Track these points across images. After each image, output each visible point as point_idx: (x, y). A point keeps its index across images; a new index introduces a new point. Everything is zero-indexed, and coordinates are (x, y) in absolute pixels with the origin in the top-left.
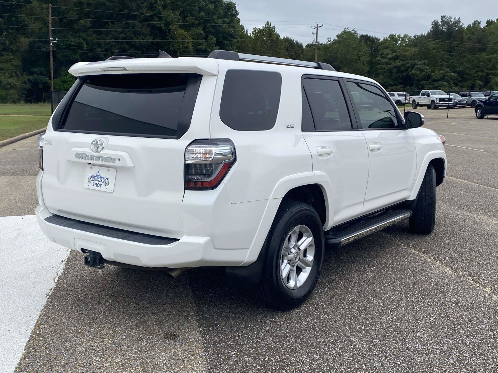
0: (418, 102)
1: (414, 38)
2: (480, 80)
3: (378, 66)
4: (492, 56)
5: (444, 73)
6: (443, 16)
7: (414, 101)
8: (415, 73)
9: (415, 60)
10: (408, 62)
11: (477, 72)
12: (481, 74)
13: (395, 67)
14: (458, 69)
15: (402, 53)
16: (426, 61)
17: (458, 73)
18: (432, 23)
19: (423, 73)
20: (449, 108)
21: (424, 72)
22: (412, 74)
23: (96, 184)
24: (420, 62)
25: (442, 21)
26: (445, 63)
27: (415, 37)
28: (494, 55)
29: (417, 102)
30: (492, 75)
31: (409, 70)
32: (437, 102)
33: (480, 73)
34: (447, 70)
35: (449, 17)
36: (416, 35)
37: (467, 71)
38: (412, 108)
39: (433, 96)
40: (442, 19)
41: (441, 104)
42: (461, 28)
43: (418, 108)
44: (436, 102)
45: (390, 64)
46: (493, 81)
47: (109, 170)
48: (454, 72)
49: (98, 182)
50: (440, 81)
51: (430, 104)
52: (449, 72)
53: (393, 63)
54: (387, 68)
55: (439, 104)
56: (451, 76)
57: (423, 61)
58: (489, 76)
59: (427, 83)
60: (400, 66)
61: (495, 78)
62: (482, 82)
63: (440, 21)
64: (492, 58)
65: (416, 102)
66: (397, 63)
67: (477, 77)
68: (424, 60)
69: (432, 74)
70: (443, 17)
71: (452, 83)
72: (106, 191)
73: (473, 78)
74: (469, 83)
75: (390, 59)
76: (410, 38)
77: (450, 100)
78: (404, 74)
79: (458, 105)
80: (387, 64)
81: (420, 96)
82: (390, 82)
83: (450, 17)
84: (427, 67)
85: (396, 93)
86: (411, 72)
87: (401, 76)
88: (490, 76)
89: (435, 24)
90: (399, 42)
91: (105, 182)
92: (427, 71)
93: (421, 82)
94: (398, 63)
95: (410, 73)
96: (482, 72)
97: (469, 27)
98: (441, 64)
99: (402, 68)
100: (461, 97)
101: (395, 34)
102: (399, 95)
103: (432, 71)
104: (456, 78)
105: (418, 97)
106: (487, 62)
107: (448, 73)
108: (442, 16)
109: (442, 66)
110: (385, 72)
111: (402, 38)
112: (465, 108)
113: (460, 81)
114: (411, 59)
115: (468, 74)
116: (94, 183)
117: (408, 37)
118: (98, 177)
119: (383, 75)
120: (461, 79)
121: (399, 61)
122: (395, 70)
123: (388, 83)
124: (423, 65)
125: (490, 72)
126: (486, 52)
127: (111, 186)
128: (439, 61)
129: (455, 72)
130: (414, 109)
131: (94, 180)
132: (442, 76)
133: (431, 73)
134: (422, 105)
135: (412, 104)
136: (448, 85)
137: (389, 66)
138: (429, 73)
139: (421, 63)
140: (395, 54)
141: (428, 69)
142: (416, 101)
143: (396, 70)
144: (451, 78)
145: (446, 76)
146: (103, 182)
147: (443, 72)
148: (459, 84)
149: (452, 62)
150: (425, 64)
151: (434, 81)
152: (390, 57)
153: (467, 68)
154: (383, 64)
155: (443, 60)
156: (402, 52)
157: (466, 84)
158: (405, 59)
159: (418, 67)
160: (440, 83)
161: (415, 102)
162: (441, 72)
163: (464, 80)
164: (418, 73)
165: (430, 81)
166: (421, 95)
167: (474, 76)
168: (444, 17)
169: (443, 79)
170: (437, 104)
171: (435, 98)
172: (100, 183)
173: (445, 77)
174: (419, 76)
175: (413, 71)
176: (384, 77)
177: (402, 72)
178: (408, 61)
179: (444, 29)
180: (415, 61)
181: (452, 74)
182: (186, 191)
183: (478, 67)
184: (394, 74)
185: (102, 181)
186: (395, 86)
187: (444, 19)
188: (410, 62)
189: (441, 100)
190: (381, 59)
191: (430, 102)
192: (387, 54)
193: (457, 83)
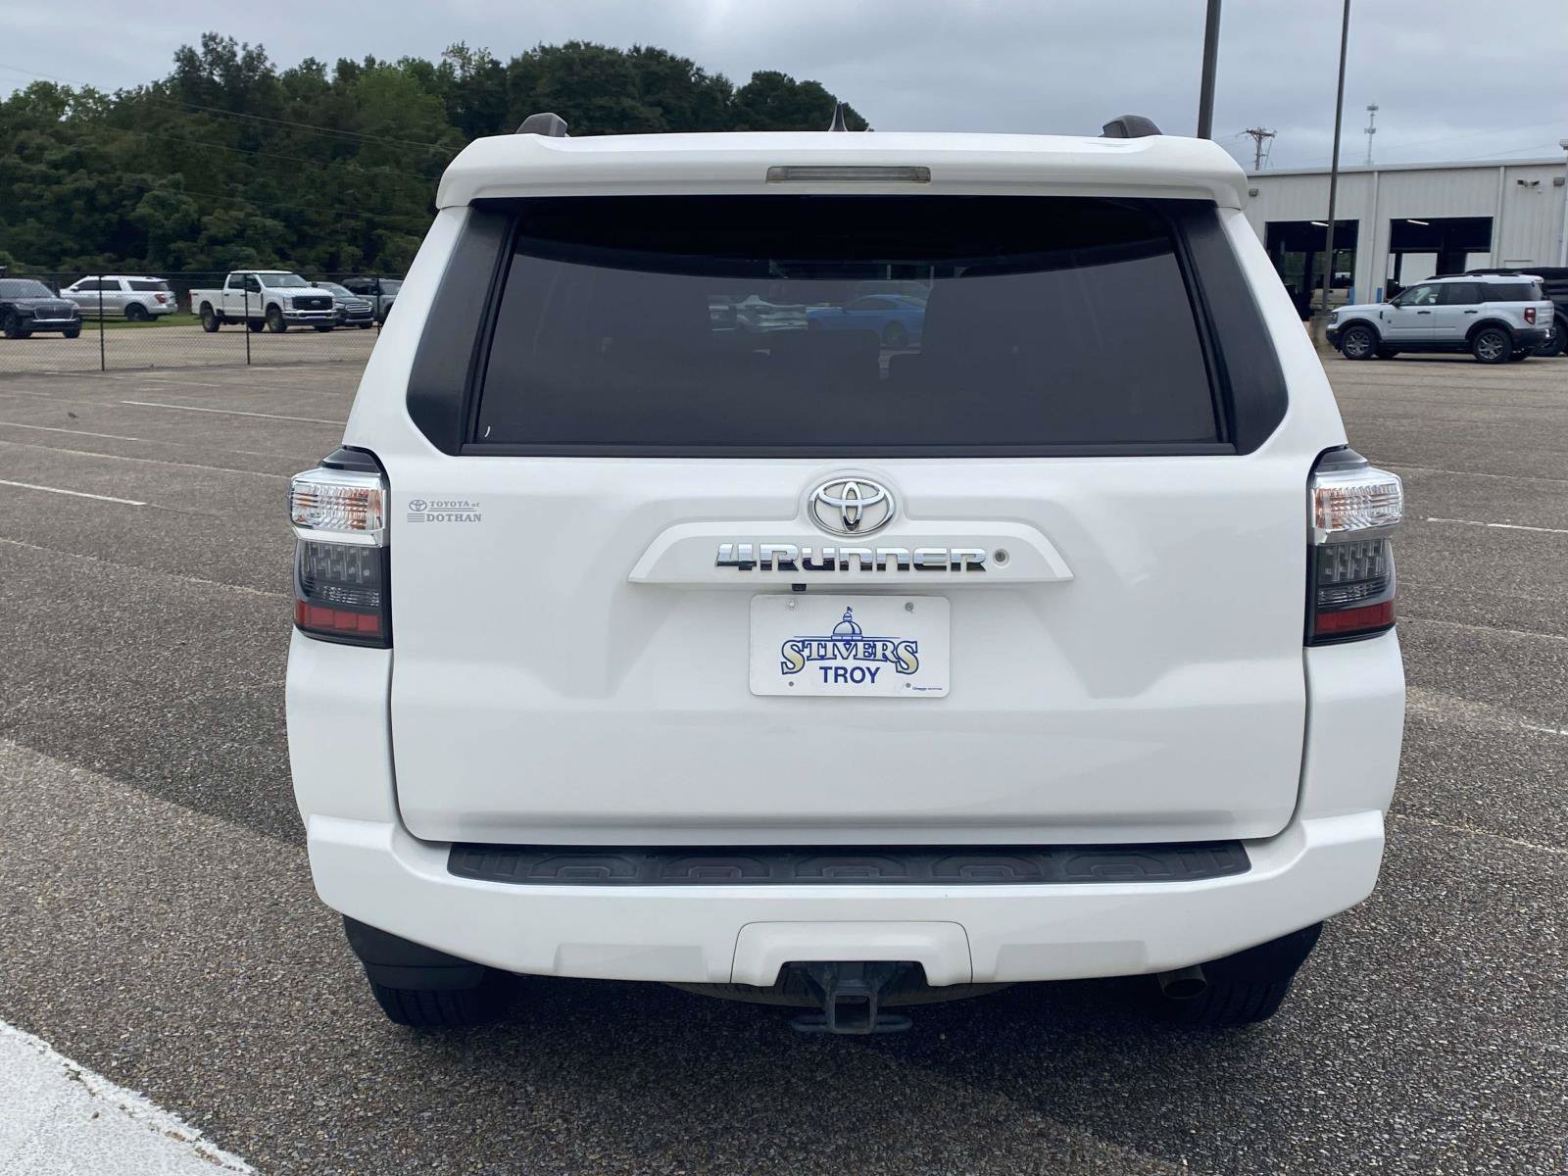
0: (221, 308)
1: (114, 98)
2: (352, 241)
3: (16, 187)
4: (376, 170)
5: (242, 217)
6: (207, 34)
7: (206, 305)
8: (150, 215)
9: (141, 172)
10: (120, 179)
11: (339, 216)
12: (352, 223)
13: (77, 194)
14: (282, 205)
15: (95, 149)
16: (179, 176)
17: (286, 218)
18: (176, 54)
19: (176, 215)
20: (323, 327)
21: (178, 212)
22: (142, 219)
23: (841, 672)
24: (160, 179)
25: (209, 51)
26: (241, 188)
27: (118, 95)
28: (383, 167)
29: (219, 311)
30: (386, 229)
31: (125, 202)
32: (289, 309)
33: (349, 221)
34: (249, 208)
35: (227, 39)
36: (121, 90)
37: (311, 214)
38: (203, 330)
39: (271, 289)
40: (205, 45)
41: (302, 315)
42: (267, 75)
43: (222, 327)
44: (282, 308)
45: (58, 182)
46: (390, 247)
47: (909, 607)
48: (270, 214)
49: (850, 664)
50: (232, 242)
51: (264, 315)
52: (256, 216)
53: (69, 179)
54: (48, 195)
55: (295, 315)
56: (265, 226)
57: (170, 177)
58: (376, 232)
59: (195, 249)
60: (94, 191)
61: (396, 239)
62: (356, 249)
63: (200, 51)
64: (376, 175)
65: (215, 311)
66: (86, 181)
67: (343, 233)
68: (173, 172)
69: (205, 219)
70: (209, 40)
71: (269, 250)
72: (910, 692)
73: (329, 234)
74: (323, 250)
75: (55, 165)
76: (102, 100)
77: (326, 302)
78: (113, 217)
79: (348, 320)
80: (46, 180)
81: (226, 290)
82: (65, 245)
83: (231, 40)
84: (185, 198)
85: (124, 281)
86: (134, 210)
87: (102, 223)
88: (380, 231)
89: (187, 58)
90: (67, 108)
91: (899, 658)
92: (187, 210)
93: (173, 246)
94: (88, 182)
95: (133, 215)
96: (356, 217)
97: (291, 75)
98: (225, 187)
99: (103, 198)
100: (351, 294)
101: (53, 83)
102: (136, 286)
103: (203, 212)
104: (280, 236)
105: (220, 291)
106: (367, 189)
107: (254, 218)
108: (204, 36)
109: (232, 194)
110: (43, 208)
111: (76, 98)
112: (369, 328)
113: (294, 246)
114: (128, 167)
115: (313, 224)
116: (826, 669)
117: (97, 96)
118: (848, 642)
119: (39, 219)
120: (294, 238)
121: (90, 173)
122: (79, 203)
123: (59, 247)
124: (172, 190)
125: (377, 219)
126: (358, 157)
127: (933, 671)
128: (221, 177)
129: (275, 215)
130: (208, 331)
131: (822, 658)
132: (237, 227)
133: (200, 216)
134: (233, 320)
135: (202, 316)
136: (260, 257)
137: (55, 188)
138: (196, 216)
139: (164, 181)
140: (72, 148)
141: (190, 205)
142: (215, 308)
143: (81, 202)
144: (266, 233)
145: (251, 226)
146: (885, 658)
147: (241, 215)
148: (289, 252)
149: (264, 185)
150: (176, 185)
151: (214, 241)
152: (53, 158)
153: (309, 204)
154: (32, 179)
155: (232, 177)
156: (94, 145)
157: (312, 254)
158: (107, 166)
159: (156, 197)
160: (234, 248)
161: (211, 308)
162: (234, 213)
163: (303, 240)
164: (159, 215)
165: (202, 240)
166: (230, 287)
167: (333, 231)
168: (213, 38)
169: (240, 235)
170: (287, 314)
171: (279, 296)
172: (864, 664)
173: (245, 230)
174: (162, 226)
175: (142, 209)
176: (42, 226)
177: (105, 209)
178: (119, 173)
179: (217, 79)
180: (144, 176)
181: (269, 222)
182: (1311, 651)
183: (342, 202)
184: (77, 216)
185: (879, 655)
186: (83, 258)
187: (212, 45)
188: (127, 177)
189: (299, 302)
190: (24, 165)
191: (264, 311)
192: (41, 149)
193: (286, 251)
